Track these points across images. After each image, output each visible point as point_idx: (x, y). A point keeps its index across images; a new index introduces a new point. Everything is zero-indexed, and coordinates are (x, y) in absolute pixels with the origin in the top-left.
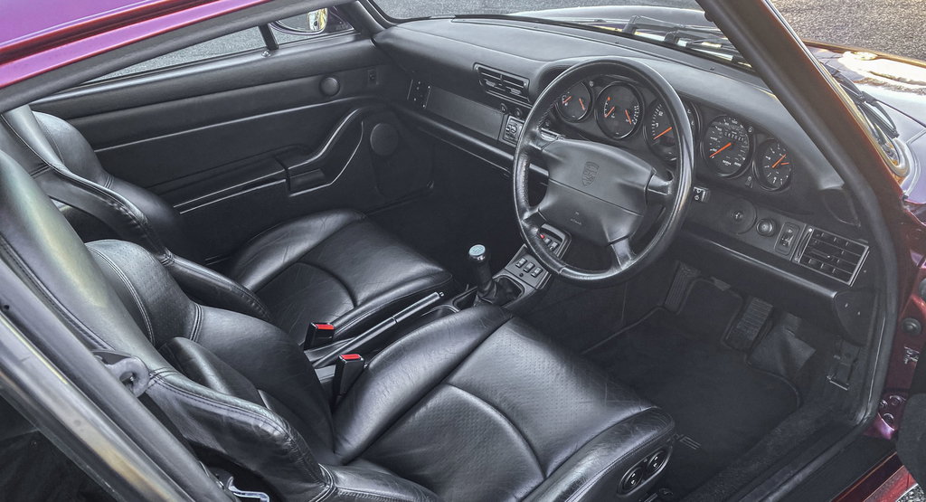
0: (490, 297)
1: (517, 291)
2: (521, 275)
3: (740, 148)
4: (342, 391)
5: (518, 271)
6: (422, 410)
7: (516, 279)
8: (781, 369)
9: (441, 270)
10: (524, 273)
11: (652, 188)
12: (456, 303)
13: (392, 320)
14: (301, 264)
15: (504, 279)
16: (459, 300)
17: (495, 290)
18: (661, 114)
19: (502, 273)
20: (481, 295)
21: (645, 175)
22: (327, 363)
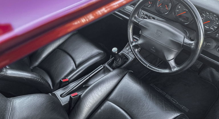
0: (119, 62)
1: (127, 59)
2: (128, 53)
3: (213, 23)
4: (72, 106)
5: (127, 52)
6: (100, 110)
7: (127, 54)
8: (210, 79)
9: (102, 52)
10: (129, 52)
11: (185, 43)
12: (108, 64)
13: (88, 77)
14: (58, 50)
15: (123, 54)
16: (109, 63)
17: (120, 60)
18: (179, 7)
19: (122, 52)
20: (116, 62)
21: (182, 38)
22: (67, 94)
